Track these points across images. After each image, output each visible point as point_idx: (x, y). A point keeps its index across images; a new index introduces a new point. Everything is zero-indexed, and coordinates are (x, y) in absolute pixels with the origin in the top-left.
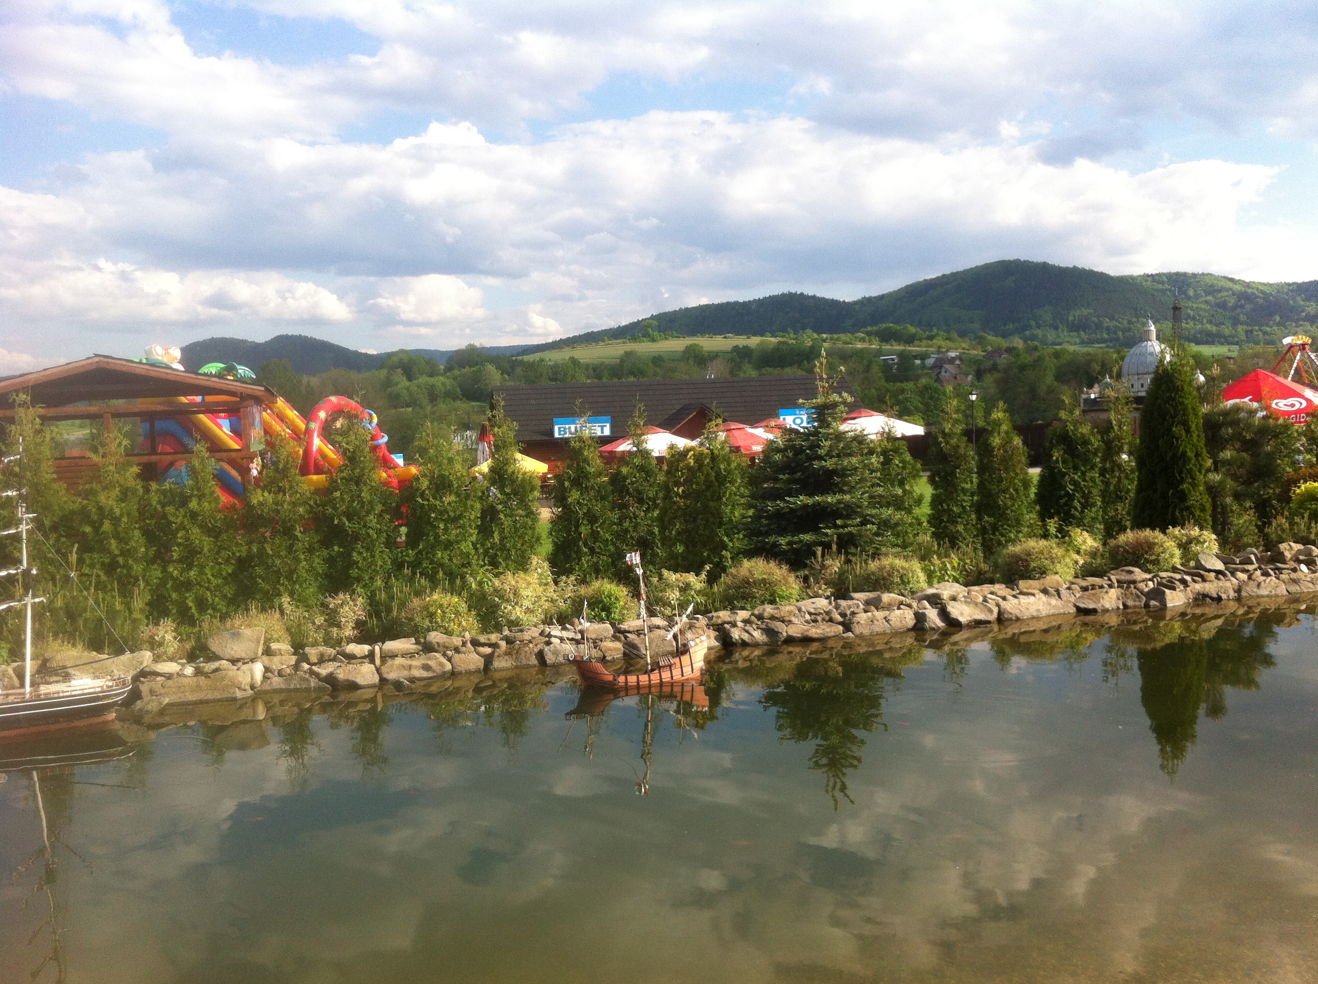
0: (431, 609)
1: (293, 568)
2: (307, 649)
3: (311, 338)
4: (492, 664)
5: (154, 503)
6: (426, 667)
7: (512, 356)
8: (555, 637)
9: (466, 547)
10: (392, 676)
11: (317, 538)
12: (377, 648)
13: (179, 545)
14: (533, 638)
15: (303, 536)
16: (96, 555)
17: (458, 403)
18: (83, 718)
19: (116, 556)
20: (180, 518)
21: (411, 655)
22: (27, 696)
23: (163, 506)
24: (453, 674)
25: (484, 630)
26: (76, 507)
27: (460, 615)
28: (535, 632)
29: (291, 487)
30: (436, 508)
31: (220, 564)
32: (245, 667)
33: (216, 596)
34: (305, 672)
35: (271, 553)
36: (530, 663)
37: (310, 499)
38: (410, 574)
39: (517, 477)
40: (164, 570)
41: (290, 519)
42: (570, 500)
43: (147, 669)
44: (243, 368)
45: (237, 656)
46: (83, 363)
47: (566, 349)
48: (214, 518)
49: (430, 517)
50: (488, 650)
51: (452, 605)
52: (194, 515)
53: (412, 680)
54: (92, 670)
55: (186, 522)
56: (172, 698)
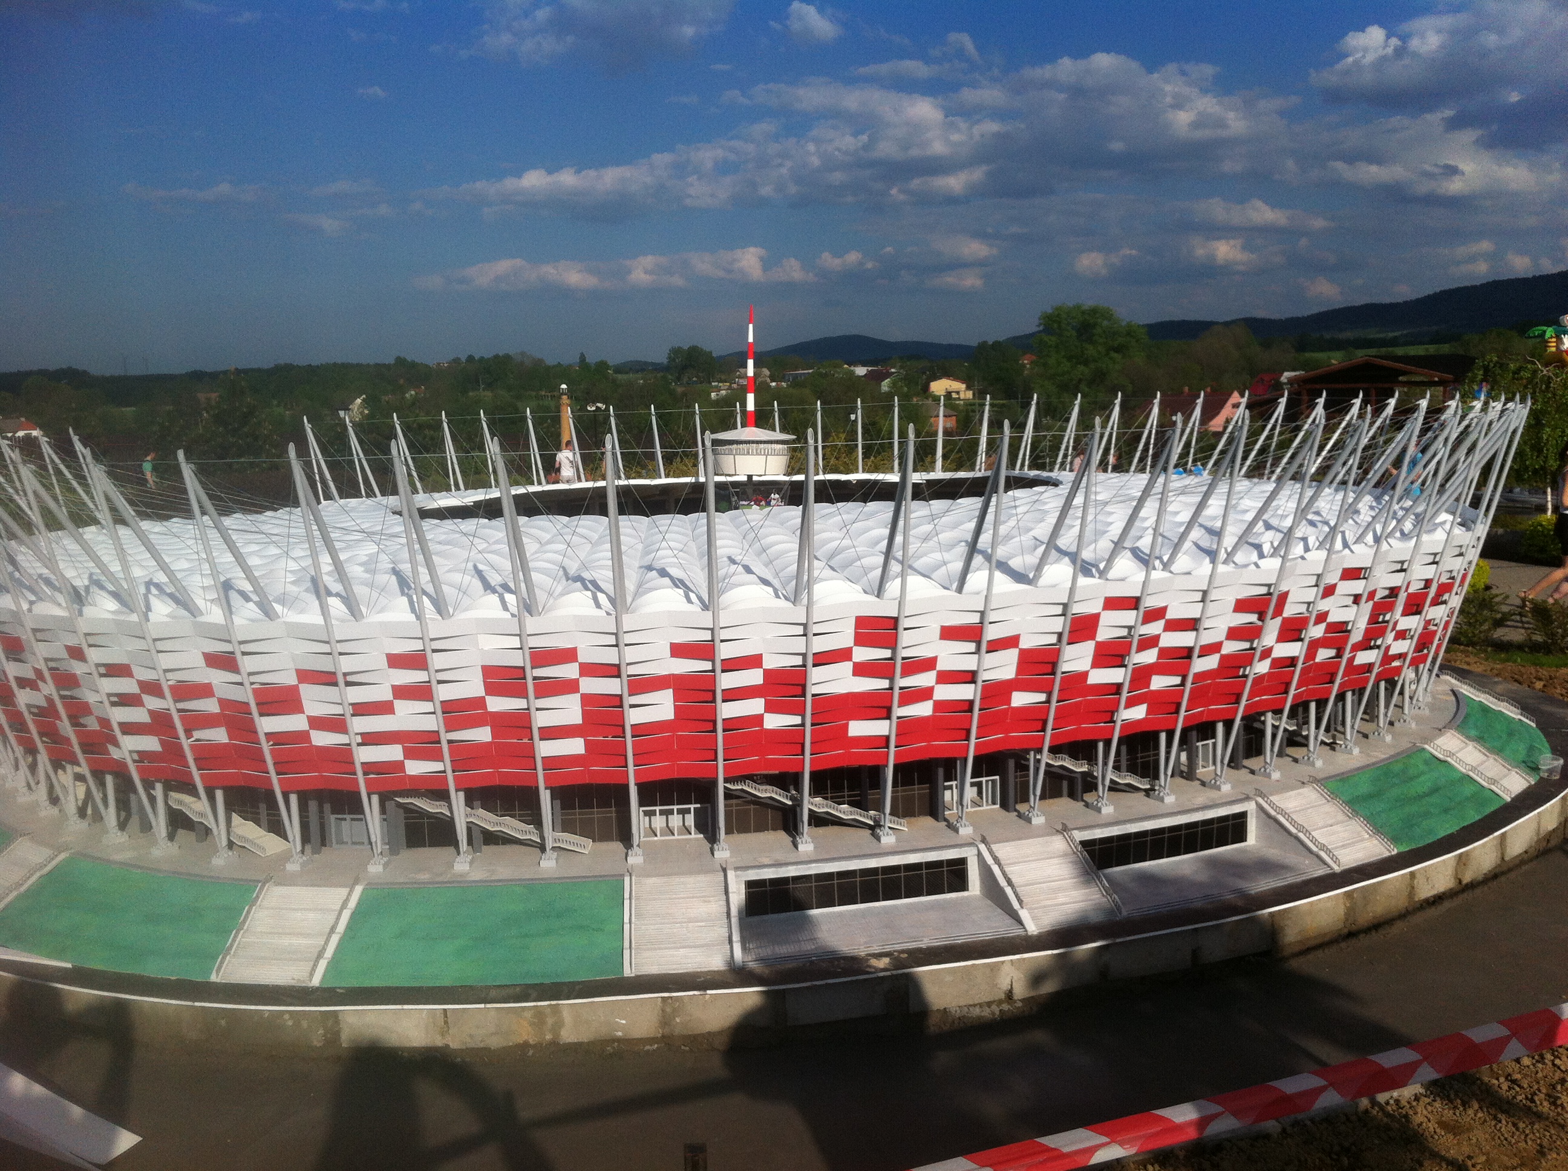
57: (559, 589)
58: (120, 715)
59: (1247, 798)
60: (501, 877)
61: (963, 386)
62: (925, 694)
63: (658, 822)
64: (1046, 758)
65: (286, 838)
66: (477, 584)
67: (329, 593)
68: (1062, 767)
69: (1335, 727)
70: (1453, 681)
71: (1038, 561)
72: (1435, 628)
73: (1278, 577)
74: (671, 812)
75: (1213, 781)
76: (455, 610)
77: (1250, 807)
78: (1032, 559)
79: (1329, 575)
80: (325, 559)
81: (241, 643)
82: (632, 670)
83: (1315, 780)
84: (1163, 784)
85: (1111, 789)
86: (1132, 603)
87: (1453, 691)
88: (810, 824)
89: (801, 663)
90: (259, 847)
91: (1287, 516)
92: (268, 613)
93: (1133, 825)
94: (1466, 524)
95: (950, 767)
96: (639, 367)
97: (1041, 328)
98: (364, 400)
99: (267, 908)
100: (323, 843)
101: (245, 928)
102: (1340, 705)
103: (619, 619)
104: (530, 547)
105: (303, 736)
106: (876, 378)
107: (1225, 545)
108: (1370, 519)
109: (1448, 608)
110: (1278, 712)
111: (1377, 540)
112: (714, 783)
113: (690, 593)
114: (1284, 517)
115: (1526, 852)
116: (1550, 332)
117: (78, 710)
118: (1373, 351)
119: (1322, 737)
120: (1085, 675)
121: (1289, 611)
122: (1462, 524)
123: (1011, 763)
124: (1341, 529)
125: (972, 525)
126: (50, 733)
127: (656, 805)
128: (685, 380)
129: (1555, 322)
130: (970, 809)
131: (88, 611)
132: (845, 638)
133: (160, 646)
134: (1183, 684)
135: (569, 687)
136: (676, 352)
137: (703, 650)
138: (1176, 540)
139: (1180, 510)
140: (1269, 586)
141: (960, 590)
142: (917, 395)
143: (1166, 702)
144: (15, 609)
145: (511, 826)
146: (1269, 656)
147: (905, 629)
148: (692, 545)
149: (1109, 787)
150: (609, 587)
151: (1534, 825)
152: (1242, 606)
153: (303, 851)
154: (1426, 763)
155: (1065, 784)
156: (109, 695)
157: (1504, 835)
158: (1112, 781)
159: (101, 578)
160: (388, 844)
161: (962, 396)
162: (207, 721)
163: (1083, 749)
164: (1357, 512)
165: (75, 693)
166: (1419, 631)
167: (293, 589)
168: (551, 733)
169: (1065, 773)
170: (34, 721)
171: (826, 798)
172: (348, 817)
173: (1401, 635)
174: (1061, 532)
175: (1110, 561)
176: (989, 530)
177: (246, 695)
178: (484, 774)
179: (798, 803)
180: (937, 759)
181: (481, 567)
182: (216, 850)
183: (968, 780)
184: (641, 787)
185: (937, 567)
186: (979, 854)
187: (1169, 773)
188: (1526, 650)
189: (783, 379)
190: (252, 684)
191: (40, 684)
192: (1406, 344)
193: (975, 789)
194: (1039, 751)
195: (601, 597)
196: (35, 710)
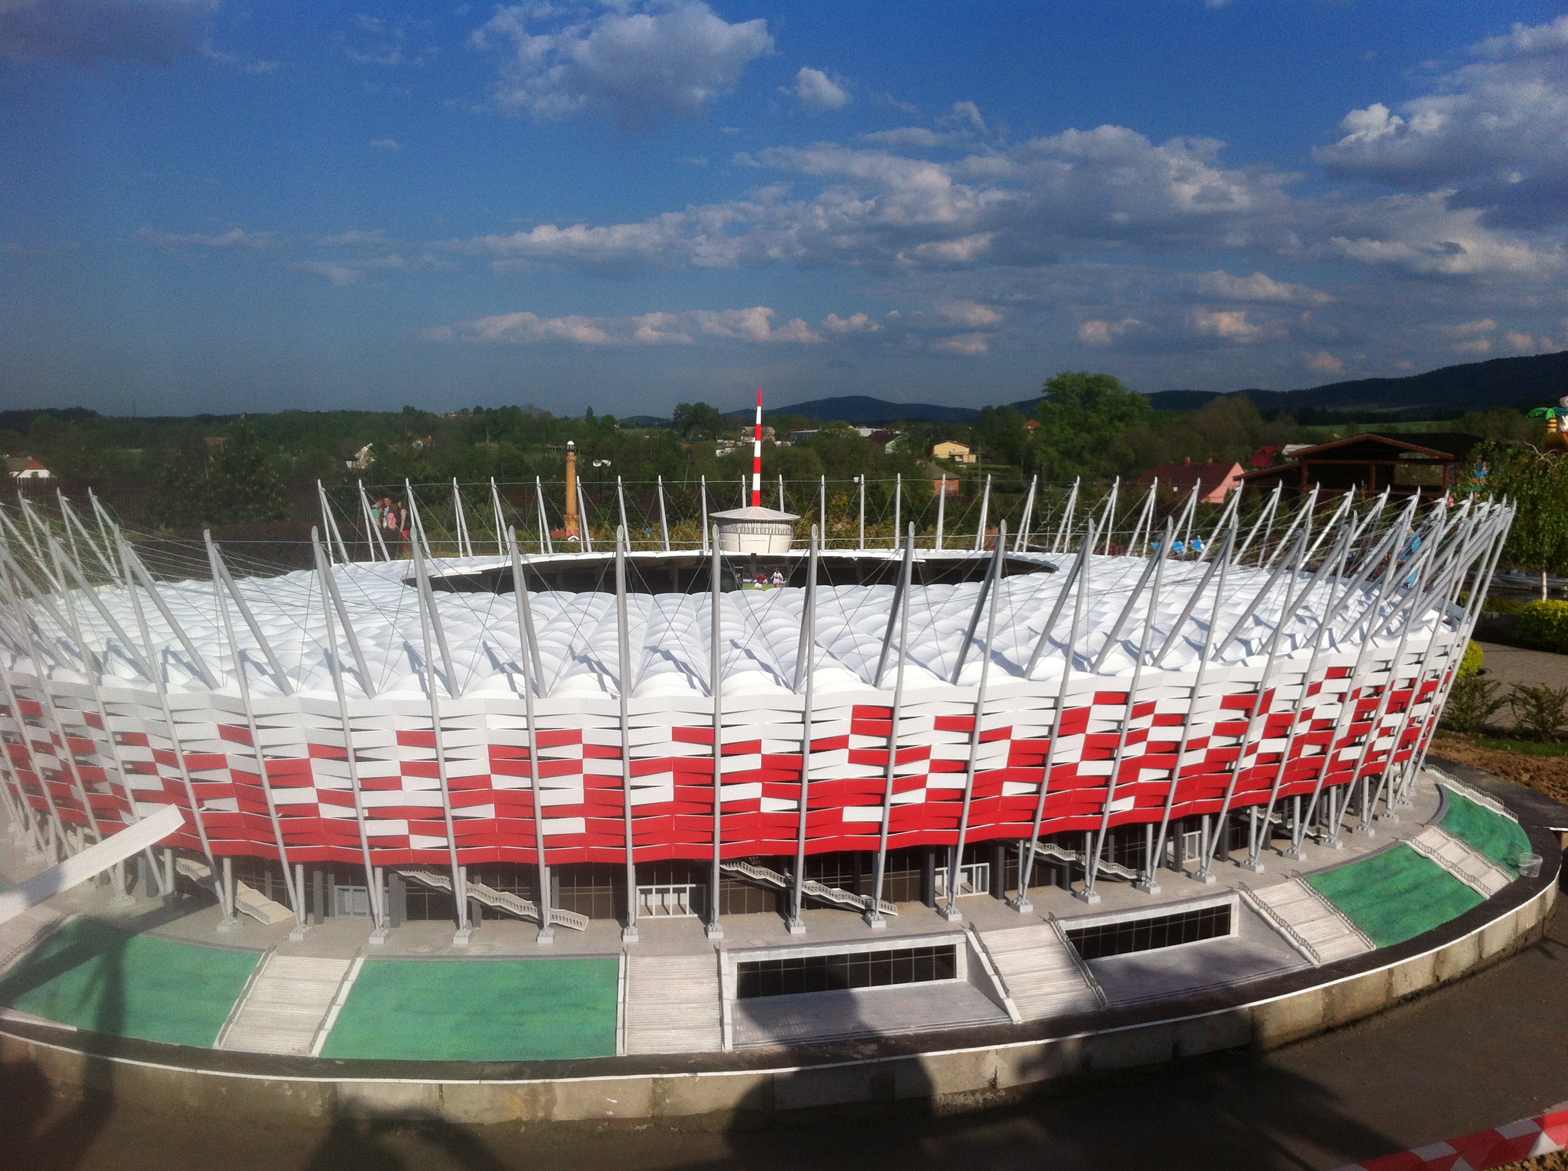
57: (565, 669)
58: (134, 782)
59: (1232, 891)
60: (499, 953)
61: (967, 450)
62: (918, 782)
63: (654, 900)
64: (1035, 847)
65: (290, 907)
66: (486, 662)
67: (343, 668)
68: (1051, 856)
69: (1319, 819)
70: (1438, 775)
71: (1032, 653)
72: (1419, 725)
73: (1265, 674)
74: (667, 891)
75: (1199, 873)
76: (464, 688)
77: (1234, 900)
78: (1026, 651)
79: (1314, 674)
80: (340, 630)
81: (256, 717)
82: (634, 753)
83: (1298, 875)
84: (1149, 875)
85: (1098, 878)
86: (1122, 698)
87: (1437, 785)
88: (802, 907)
89: (798, 750)
90: (262, 914)
91: (1276, 611)
92: (283, 687)
93: (1118, 916)
94: (1452, 622)
95: (941, 854)
96: (646, 422)
97: (1046, 394)
98: (370, 448)
99: (270, 977)
100: (326, 914)
101: (248, 996)
102: (1325, 798)
103: (624, 702)
104: (538, 624)
105: (312, 809)
106: (880, 439)
107: (1213, 641)
108: (1358, 616)
109: (1432, 705)
110: (1263, 806)
111: (1364, 638)
112: (710, 864)
113: (694, 678)
114: (1273, 611)
115: (1504, 950)
116: (1550, 413)
117: (92, 776)
118: (1374, 427)
119: (1306, 830)
120: (1075, 767)
121: (1275, 708)
122: (1446, 622)
123: (1001, 851)
124: (1329, 627)
125: (970, 612)
126: (64, 798)
127: (653, 884)
128: (691, 436)
129: (1555, 403)
130: (959, 895)
131: (106, 679)
132: (842, 726)
133: (177, 717)
134: (1170, 777)
135: (573, 767)
136: (683, 408)
137: (705, 735)
138: (1168, 634)
139: (1173, 602)
140: (1256, 684)
141: (955, 681)
142: (921, 457)
143: (1154, 795)
144: (35, 675)
145: (511, 901)
146: (1255, 752)
147: (901, 719)
148: (696, 625)
149: (1097, 877)
150: (615, 670)
151: (1512, 925)
152: (1229, 702)
153: (306, 921)
154: (1408, 859)
155: (1054, 872)
156: (124, 763)
157: (1482, 933)
158: (1099, 871)
159: (117, 643)
160: (389, 915)
161: (965, 460)
162: (220, 791)
163: (1072, 839)
164: (1346, 608)
165: (90, 759)
166: (1404, 728)
167: (308, 662)
168: (553, 812)
169: (1054, 862)
170: (50, 786)
171: (819, 881)
172: (351, 888)
173: (1386, 732)
174: (1057, 622)
175: (1102, 655)
176: (986, 618)
177: (258, 768)
178: (486, 850)
179: (792, 885)
180: (928, 846)
181: (490, 644)
182: (220, 917)
183: (959, 866)
184: (638, 867)
185: (932, 657)
186: (968, 942)
187: (1156, 864)
188: (1517, 737)
189: (788, 438)
190: (264, 756)
191: (56, 748)
192: (1409, 420)
193: (966, 875)
194: (1029, 840)
195: (607, 679)
196: (49, 773)
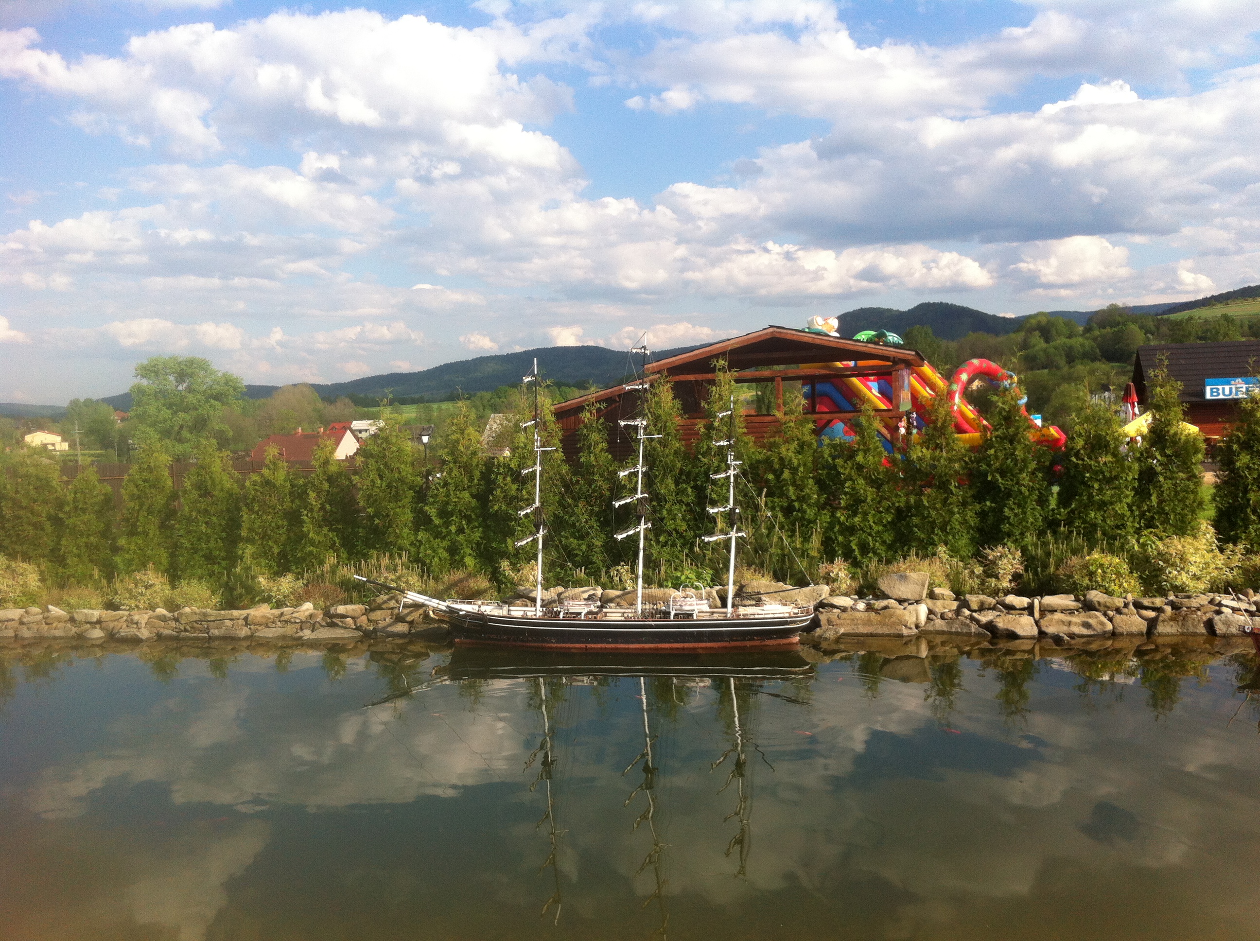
0: (1091, 567)
1: (947, 519)
2: (968, 597)
3: (952, 304)
4: (1156, 629)
5: (826, 456)
6: (1087, 625)
7: (1157, 315)
8: (1227, 606)
9: (1121, 508)
10: (1051, 630)
11: (970, 493)
12: (1036, 602)
13: (846, 494)
14: (1202, 606)
15: (958, 490)
16: (776, 500)
17: (1097, 365)
18: (773, 638)
19: (793, 501)
20: (848, 470)
21: (1071, 612)
22: (729, 615)
23: (834, 459)
24: (1114, 634)
25: (1145, 594)
26: (761, 457)
27: (1122, 576)
28: (1204, 600)
29: (948, 444)
30: (1091, 468)
31: (881, 512)
32: (911, 607)
33: (876, 541)
34: (966, 617)
35: (927, 505)
36: (1198, 631)
37: (965, 456)
38: (1066, 532)
39: (1180, 439)
40: (833, 515)
41: (946, 474)
42: (1238, 464)
43: (825, 601)
44: (892, 334)
45: (904, 596)
46: (760, 333)
47: (1219, 306)
48: (876, 469)
49: (1084, 477)
50: (1151, 614)
51: (1113, 565)
52: (860, 467)
53: (1072, 636)
54: (779, 598)
55: (853, 474)
56: (846, 629)
61: (59, 439)
161: (58, 447)
